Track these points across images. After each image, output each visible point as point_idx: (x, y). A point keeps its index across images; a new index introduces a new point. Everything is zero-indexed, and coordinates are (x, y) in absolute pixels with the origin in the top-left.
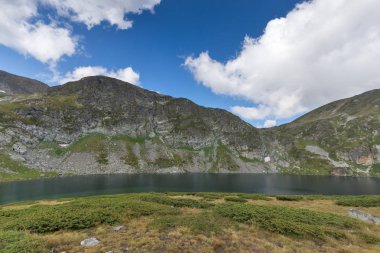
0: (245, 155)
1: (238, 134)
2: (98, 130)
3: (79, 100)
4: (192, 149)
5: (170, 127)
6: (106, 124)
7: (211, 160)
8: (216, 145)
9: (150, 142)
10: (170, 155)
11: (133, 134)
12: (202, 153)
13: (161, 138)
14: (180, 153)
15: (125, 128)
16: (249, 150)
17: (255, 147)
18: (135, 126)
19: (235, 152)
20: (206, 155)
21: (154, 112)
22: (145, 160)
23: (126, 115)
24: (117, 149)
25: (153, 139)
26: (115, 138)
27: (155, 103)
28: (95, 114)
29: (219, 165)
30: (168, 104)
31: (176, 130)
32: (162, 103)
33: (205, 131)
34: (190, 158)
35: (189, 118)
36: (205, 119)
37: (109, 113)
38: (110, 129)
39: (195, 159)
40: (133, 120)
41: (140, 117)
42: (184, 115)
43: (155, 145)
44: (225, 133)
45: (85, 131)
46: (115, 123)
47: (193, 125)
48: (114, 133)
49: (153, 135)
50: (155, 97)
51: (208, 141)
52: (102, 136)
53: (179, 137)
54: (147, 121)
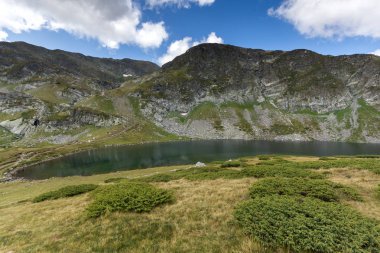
2: (208, 98)
3: (188, 72)
4: (315, 113)
5: (283, 88)
6: (214, 92)
7: (348, 126)
8: (356, 106)
9: (259, 107)
10: (287, 121)
11: (241, 100)
12: (332, 117)
13: (271, 102)
14: (300, 118)
15: (231, 95)
18: (241, 92)
20: (339, 119)
21: (261, 73)
22: (259, 127)
23: (231, 81)
24: (229, 116)
25: (262, 104)
26: (223, 106)
27: (261, 63)
28: (204, 84)
29: (365, 133)
30: (277, 61)
31: (291, 91)
32: (269, 61)
33: (335, 88)
34: (315, 124)
35: (309, 74)
36: (334, 72)
37: (215, 81)
38: (218, 97)
39: (322, 125)
40: (238, 86)
41: (245, 81)
42: (301, 71)
43: (267, 111)
44: (372, 88)
45: (197, 100)
46: (222, 90)
47: (316, 82)
48: (222, 101)
49: (261, 99)
50: (260, 55)
51: (341, 101)
52: (212, 105)
53: (296, 99)
54: (254, 85)
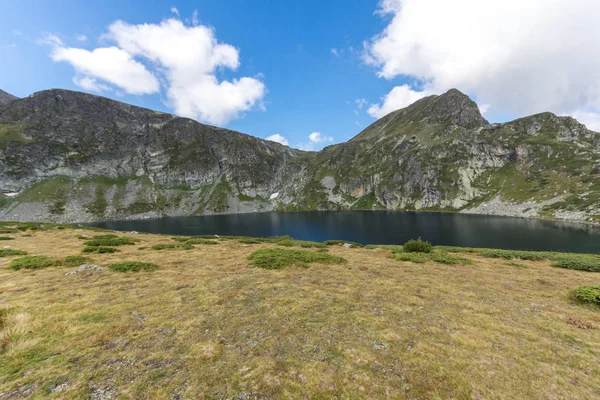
0: (246, 192)
1: (244, 166)
2: (59, 171)
3: (27, 131)
5: (166, 160)
6: (71, 163)
8: (218, 182)
10: (153, 198)
11: (113, 173)
12: (198, 193)
13: (151, 176)
15: (100, 167)
16: (252, 186)
17: (261, 182)
18: (116, 162)
19: (236, 190)
21: (146, 139)
23: (101, 148)
24: (82, 195)
25: (140, 178)
26: (84, 181)
27: (147, 127)
28: (54, 150)
29: (207, 206)
30: (165, 128)
31: (172, 164)
32: (157, 126)
35: (190, 146)
37: (75, 146)
38: (77, 169)
40: (112, 154)
41: (123, 149)
42: (185, 143)
45: (40, 173)
46: (85, 160)
47: (193, 156)
48: (82, 173)
49: (141, 172)
50: (147, 115)
51: (210, 177)
52: (66, 179)
53: (173, 174)
54: (134, 154)
